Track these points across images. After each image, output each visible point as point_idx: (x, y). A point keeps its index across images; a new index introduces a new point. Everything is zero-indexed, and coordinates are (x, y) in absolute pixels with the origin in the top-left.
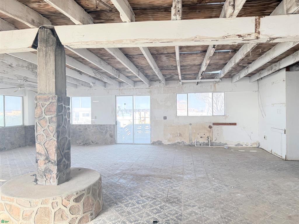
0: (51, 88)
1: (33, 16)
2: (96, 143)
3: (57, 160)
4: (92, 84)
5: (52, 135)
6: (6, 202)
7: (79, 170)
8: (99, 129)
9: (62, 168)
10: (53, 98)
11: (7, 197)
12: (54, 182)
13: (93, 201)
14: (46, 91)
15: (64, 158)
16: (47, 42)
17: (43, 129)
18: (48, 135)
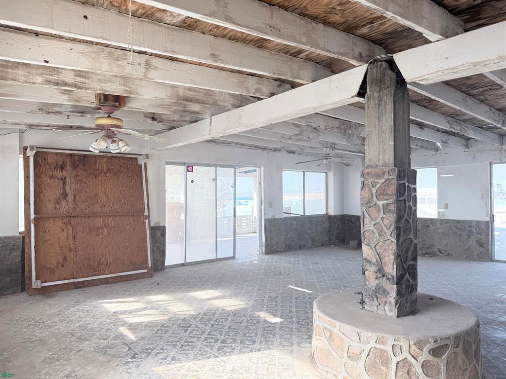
0: (387, 157)
1: (361, 47)
2: (447, 254)
3: (397, 276)
4: (438, 144)
5: (388, 232)
6: (325, 325)
7: (431, 299)
8: (454, 229)
9: (403, 290)
10: (390, 172)
11: (326, 317)
12: (392, 310)
13: (465, 364)
14: (379, 162)
15: (408, 274)
16: (381, 83)
17: (373, 223)
18: (382, 232)
